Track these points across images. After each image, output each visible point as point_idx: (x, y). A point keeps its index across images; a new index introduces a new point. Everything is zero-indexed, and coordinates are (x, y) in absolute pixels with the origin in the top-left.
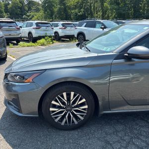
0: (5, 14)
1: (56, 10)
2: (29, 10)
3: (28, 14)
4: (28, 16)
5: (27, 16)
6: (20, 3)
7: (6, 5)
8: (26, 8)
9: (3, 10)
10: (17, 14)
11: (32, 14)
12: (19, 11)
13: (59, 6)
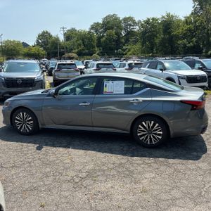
0: (96, 49)
1: (157, 41)
2: (126, 42)
3: (124, 47)
4: (124, 50)
5: (122, 50)
7: (99, 38)
8: (123, 41)
9: (95, 44)
10: (112, 49)
11: (129, 47)
12: (113, 45)
13: (162, 36)
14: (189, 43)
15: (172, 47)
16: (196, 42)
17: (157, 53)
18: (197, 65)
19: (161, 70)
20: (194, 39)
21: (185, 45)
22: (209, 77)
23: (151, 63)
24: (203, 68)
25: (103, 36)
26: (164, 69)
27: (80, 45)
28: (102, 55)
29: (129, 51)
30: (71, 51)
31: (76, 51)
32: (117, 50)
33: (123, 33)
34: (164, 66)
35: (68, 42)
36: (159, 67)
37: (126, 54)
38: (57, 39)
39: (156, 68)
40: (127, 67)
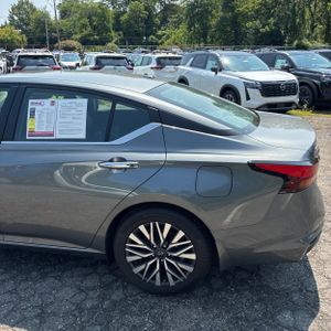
0: (113, 34)
1: (213, 22)
2: (162, 24)
3: (160, 33)
4: (160, 37)
5: (157, 36)
6: (146, 9)
7: (118, 16)
8: (157, 21)
9: (111, 26)
10: (139, 35)
11: (167, 32)
12: (141, 27)
13: (221, 14)
14: (263, 27)
15: (236, 32)
16: (275, 24)
17: (212, 42)
18: (280, 63)
19: (213, 70)
20: (272, 20)
21: (257, 30)
22: (301, 84)
23: (195, 57)
24: (290, 68)
25: (125, 12)
26: (218, 69)
27: (84, 26)
28: (121, 43)
29: (168, 38)
30: (69, 36)
31: (78, 36)
32: (147, 36)
33: (158, 8)
34: (219, 63)
35: (64, 21)
36: (211, 64)
37: (162, 43)
38: (46, 15)
39: (204, 67)
40: (154, 64)
